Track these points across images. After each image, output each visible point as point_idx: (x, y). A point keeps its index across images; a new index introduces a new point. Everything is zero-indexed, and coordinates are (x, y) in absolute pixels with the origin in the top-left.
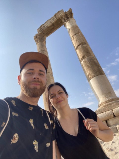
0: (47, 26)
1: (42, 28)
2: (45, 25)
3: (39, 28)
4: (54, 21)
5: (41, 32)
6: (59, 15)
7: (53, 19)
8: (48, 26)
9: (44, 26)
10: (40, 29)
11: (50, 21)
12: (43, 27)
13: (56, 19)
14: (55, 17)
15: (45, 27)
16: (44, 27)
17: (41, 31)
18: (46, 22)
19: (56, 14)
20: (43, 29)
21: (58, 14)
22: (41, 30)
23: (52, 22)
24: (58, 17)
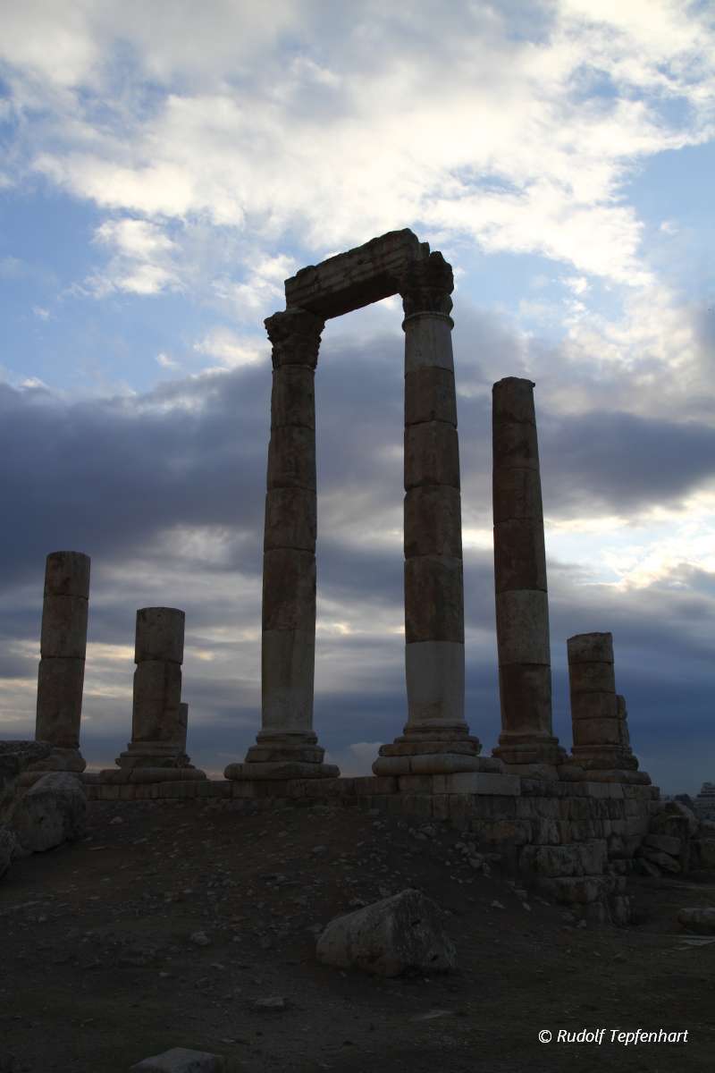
0: (331, 287)
1: (308, 286)
2: (321, 275)
3: (295, 274)
5: (300, 307)
6: (389, 253)
7: (360, 262)
8: (337, 288)
9: (317, 278)
11: (348, 263)
12: (313, 283)
13: (372, 274)
14: (367, 256)
15: (320, 289)
16: (316, 286)
17: (302, 303)
18: (328, 262)
19: (376, 239)
20: (309, 292)
21: (385, 248)
22: (301, 294)
23: (355, 280)
24: (383, 265)
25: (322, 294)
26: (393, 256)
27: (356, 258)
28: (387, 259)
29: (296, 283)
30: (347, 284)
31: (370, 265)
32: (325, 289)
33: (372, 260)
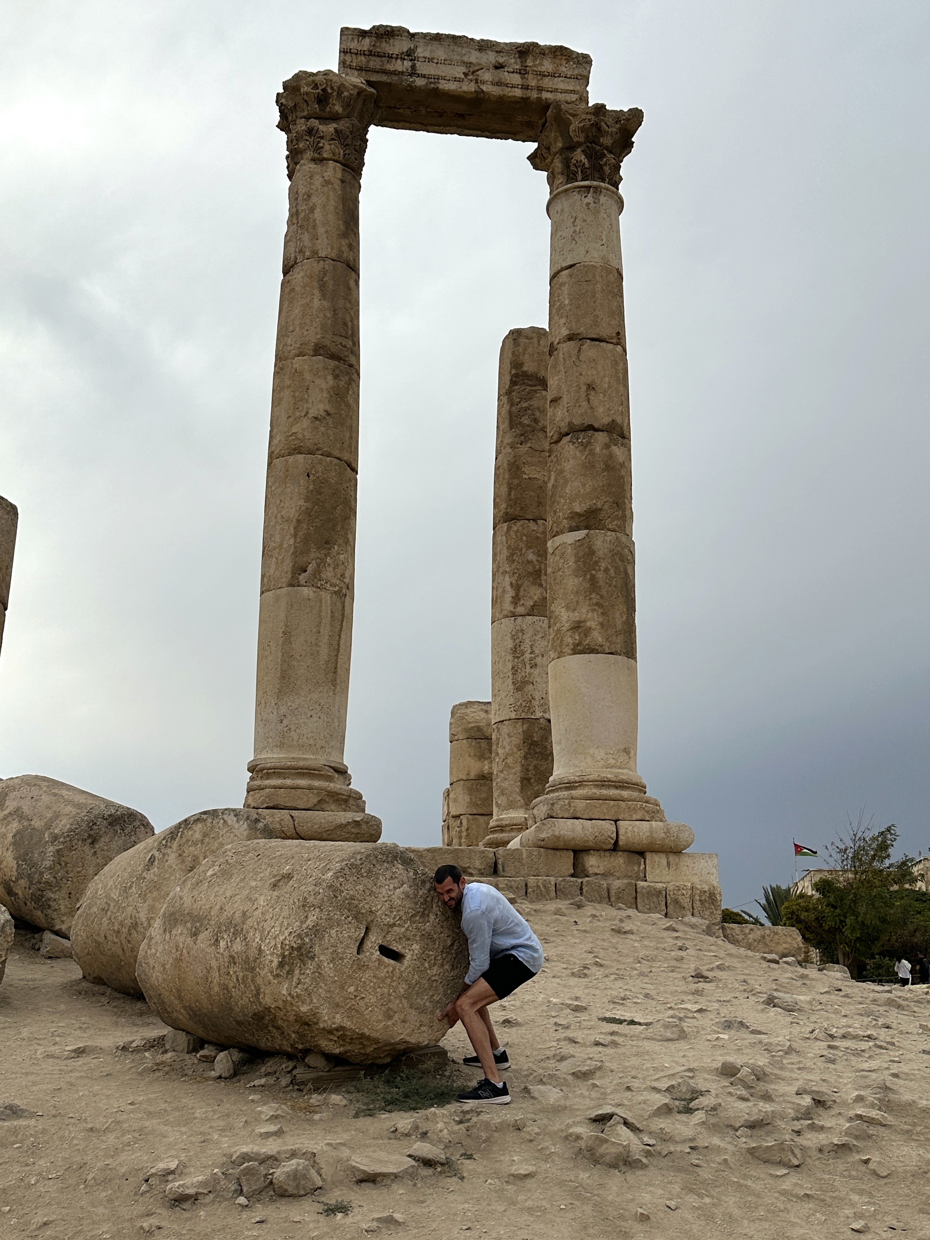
0: (435, 78)
1: (390, 57)
2: (421, 52)
3: (367, 27)
4: (499, 84)
5: (369, 83)
6: (553, 75)
7: (499, 67)
8: (444, 86)
10: (366, 44)
11: (474, 57)
12: (401, 57)
13: (518, 93)
14: (514, 63)
15: (414, 72)
16: (408, 64)
17: (374, 78)
18: (438, 38)
19: (535, 45)
20: (390, 67)
21: (547, 66)
22: (375, 63)
23: (484, 88)
24: (540, 89)
25: (420, 82)
26: (561, 84)
27: (491, 57)
28: (547, 82)
29: (367, 41)
30: (468, 87)
31: (516, 79)
32: (424, 76)
33: (523, 72)
